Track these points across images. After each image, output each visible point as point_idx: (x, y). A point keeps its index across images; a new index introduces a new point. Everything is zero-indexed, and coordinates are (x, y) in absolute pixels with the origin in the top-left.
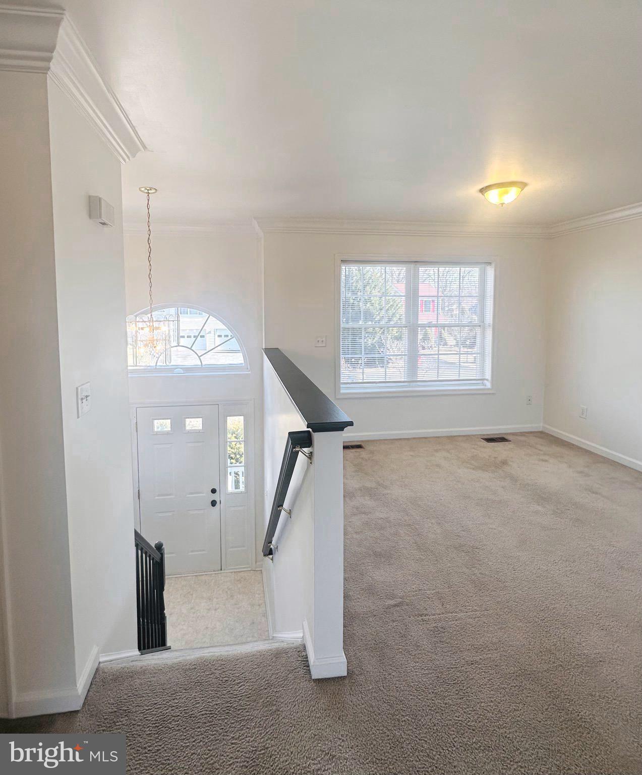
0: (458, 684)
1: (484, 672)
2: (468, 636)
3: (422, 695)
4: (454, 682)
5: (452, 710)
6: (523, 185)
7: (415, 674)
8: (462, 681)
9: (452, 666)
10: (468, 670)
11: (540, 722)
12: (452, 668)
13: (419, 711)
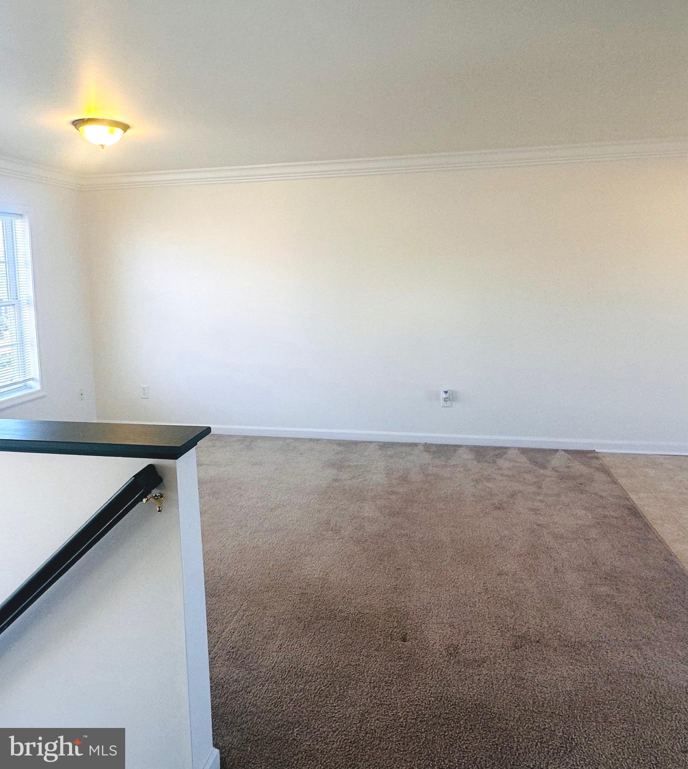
0: (290, 670)
1: (293, 645)
2: (255, 634)
3: (283, 705)
4: (287, 672)
5: (309, 689)
6: (125, 127)
7: (260, 699)
8: (289, 666)
9: (273, 665)
10: (283, 656)
11: (345, 638)
12: (274, 666)
13: (295, 716)
